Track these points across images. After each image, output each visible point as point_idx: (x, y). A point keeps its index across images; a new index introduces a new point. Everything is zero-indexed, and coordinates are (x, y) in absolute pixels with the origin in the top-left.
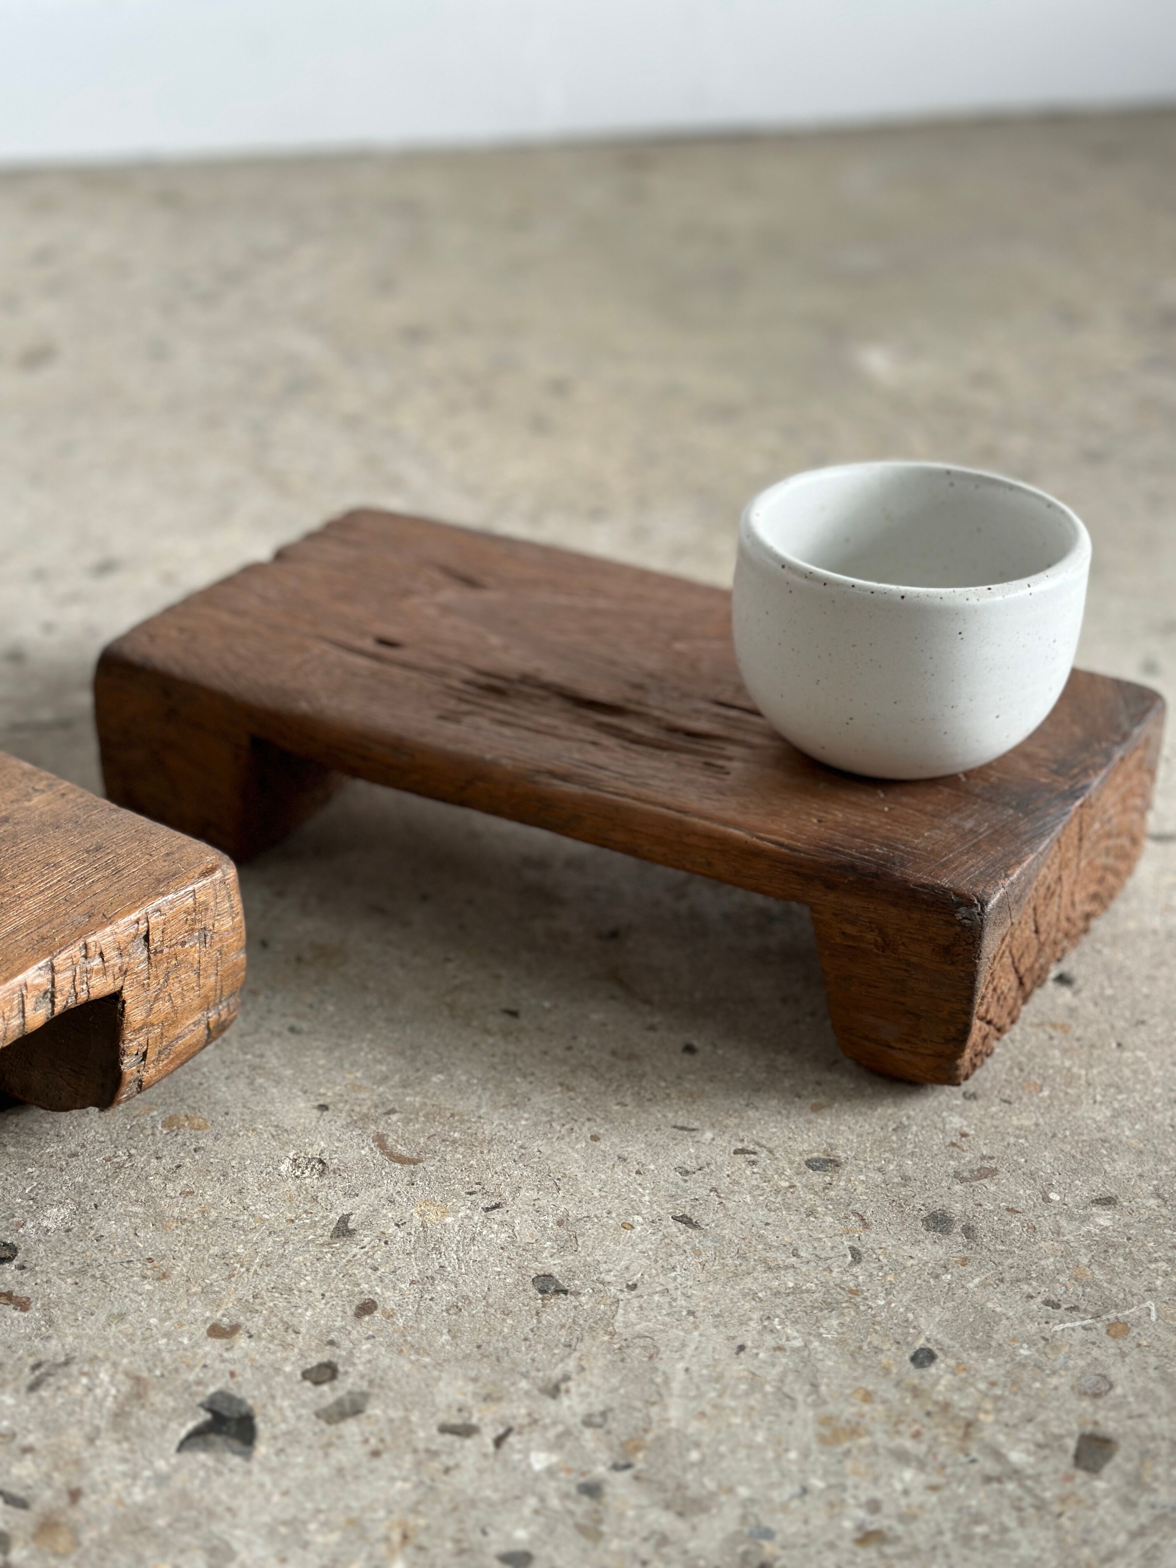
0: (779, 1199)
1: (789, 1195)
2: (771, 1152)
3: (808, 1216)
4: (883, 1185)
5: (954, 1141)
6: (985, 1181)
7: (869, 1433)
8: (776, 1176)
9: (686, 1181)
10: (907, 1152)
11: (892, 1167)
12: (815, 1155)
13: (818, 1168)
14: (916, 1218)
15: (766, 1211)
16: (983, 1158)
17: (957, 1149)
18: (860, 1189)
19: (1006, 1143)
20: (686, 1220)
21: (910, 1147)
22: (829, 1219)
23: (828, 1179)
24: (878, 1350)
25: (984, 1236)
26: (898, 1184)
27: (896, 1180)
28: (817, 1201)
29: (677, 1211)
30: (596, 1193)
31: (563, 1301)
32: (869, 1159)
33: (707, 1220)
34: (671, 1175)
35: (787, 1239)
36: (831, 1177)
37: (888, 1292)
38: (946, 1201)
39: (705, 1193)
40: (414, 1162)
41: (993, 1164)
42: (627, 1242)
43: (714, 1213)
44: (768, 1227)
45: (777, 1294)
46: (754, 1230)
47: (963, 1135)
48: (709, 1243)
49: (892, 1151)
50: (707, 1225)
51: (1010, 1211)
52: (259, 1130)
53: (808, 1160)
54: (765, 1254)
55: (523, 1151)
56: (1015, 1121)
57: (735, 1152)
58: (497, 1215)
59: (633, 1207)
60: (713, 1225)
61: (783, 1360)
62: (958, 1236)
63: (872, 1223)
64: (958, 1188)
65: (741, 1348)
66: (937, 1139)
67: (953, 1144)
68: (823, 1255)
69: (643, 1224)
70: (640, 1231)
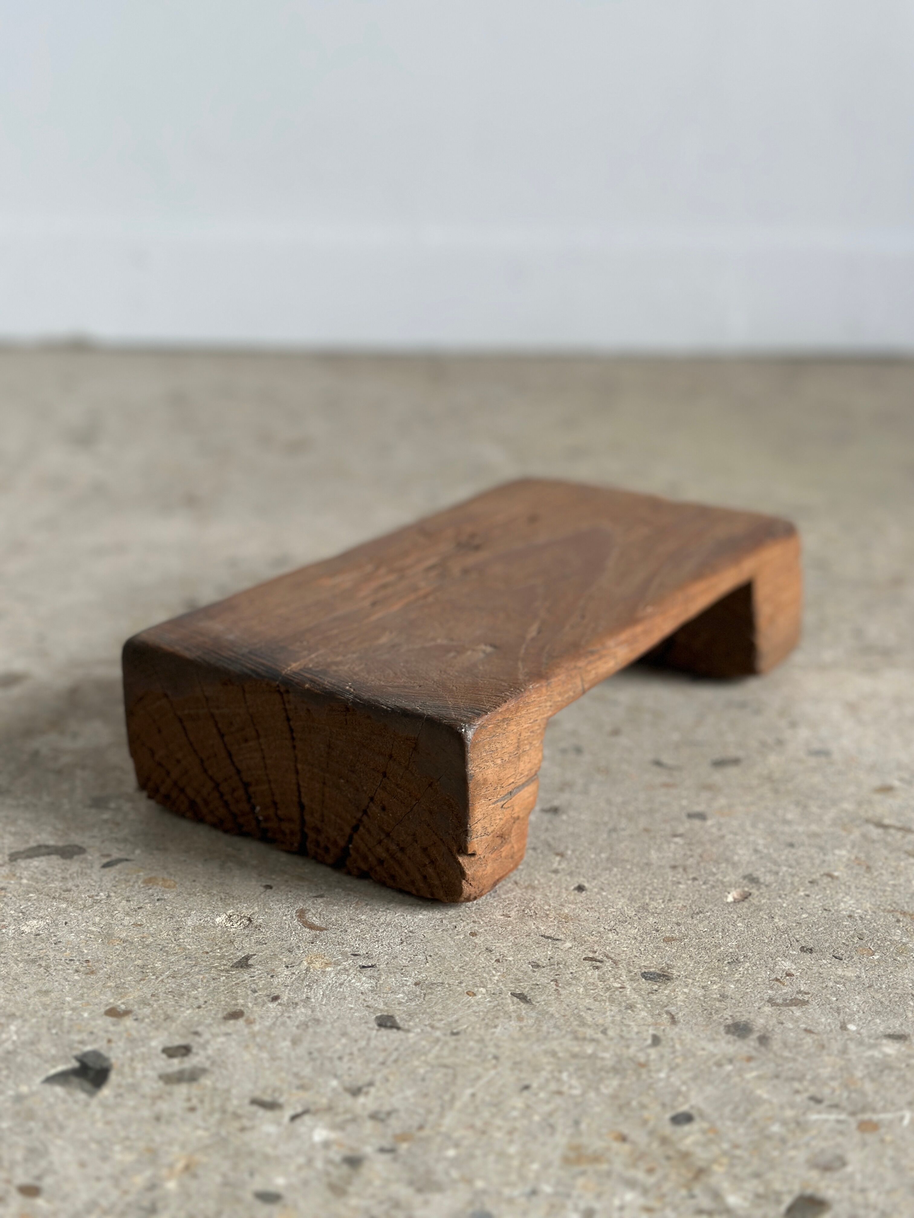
0: (608, 994)
1: (617, 993)
2: (615, 962)
3: (627, 1008)
4: (702, 998)
5: (779, 978)
6: (794, 1008)
7: (609, 1161)
8: (612, 979)
9: (534, 972)
10: (733, 979)
11: (715, 987)
12: (652, 970)
13: (650, 979)
14: (720, 1024)
15: (592, 1000)
16: (800, 992)
17: (779, 984)
18: (681, 997)
19: (824, 985)
20: (522, 998)
21: (737, 976)
22: (644, 1014)
23: (655, 987)
24: (643, 1107)
25: (776, 1045)
26: (715, 999)
27: (715, 996)
28: (640, 1000)
29: (517, 990)
30: (456, 969)
31: (393, 1034)
32: (697, 979)
33: (540, 999)
34: (524, 966)
35: (601, 1021)
36: (660, 986)
37: (672, 1069)
38: (752, 1016)
39: (546, 981)
40: (321, 929)
41: (806, 997)
42: (466, 1004)
43: (548, 996)
44: (589, 1011)
45: (575, 1056)
46: (576, 1011)
47: (789, 975)
48: (534, 1014)
49: (721, 977)
50: (538, 1002)
51: (807, 1031)
52: (212, 894)
53: (645, 972)
54: (577, 1028)
55: (411, 934)
56: (840, 972)
57: (585, 959)
58: (369, 972)
59: (482, 982)
60: (543, 1003)
61: (558, 1101)
62: (752, 1041)
63: (679, 1022)
64: (767, 1009)
65: (527, 1087)
66: (764, 974)
67: (777, 980)
68: (628, 1036)
69: (484, 994)
70: (480, 999)
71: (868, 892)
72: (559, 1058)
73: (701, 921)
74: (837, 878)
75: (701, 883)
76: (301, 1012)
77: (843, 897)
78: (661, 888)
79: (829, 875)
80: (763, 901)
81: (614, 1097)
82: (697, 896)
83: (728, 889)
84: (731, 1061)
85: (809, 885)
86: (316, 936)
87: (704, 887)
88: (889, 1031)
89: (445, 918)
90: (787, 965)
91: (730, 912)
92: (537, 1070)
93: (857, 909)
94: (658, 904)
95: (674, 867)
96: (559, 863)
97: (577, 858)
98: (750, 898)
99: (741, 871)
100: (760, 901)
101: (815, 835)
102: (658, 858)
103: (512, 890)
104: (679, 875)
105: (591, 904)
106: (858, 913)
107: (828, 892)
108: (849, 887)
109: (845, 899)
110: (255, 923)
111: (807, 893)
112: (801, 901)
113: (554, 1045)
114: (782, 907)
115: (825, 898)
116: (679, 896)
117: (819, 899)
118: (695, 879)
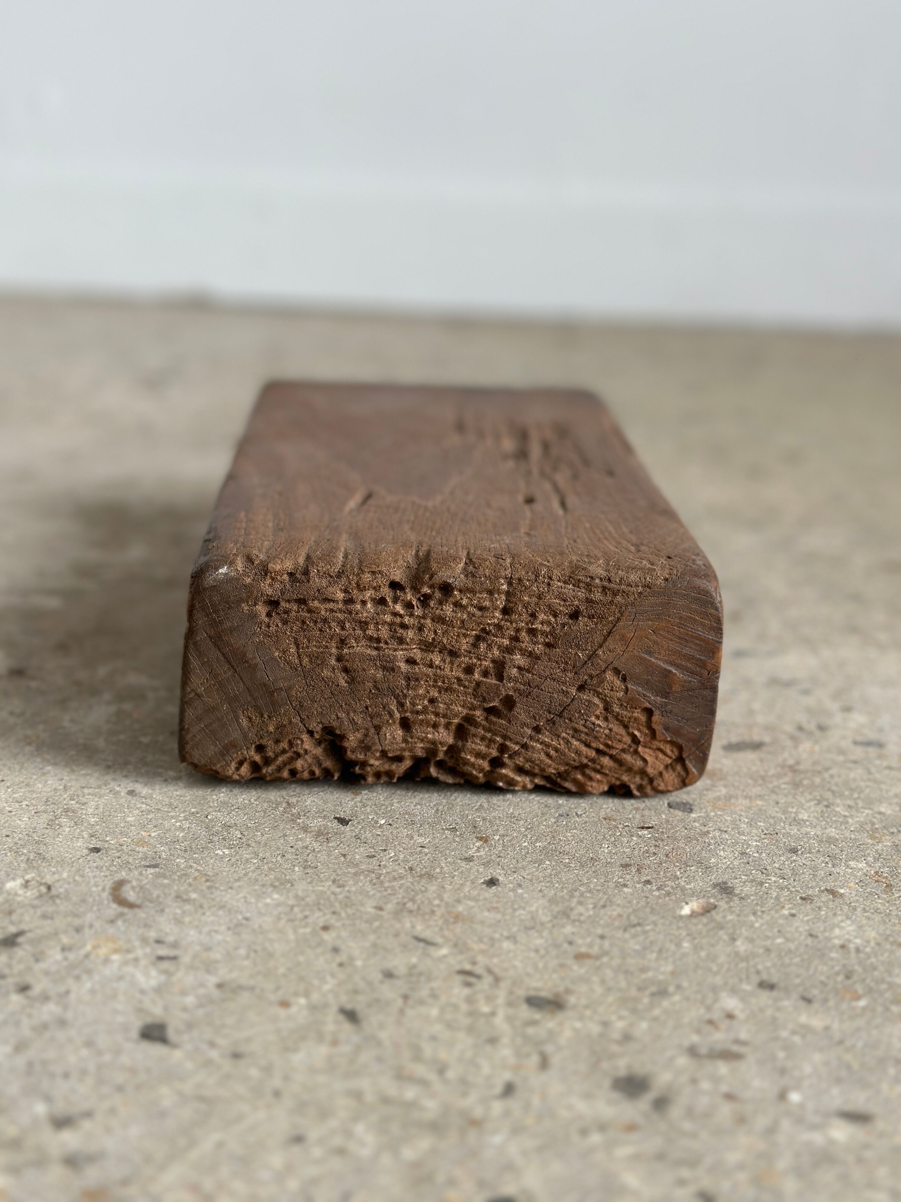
0: (468, 1021)
1: (482, 1019)
2: (497, 980)
3: (486, 1042)
4: (596, 1037)
5: (714, 1020)
6: (720, 1064)
8: (483, 1001)
9: (383, 983)
10: (649, 1015)
11: (620, 1024)
12: (544, 994)
13: (536, 1006)
14: (608, 1075)
15: (443, 1027)
16: (737, 1041)
17: (711, 1027)
18: (567, 1033)
19: (775, 1037)
20: (351, 1016)
21: (656, 1012)
22: (506, 1051)
23: (538, 1017)
24: (450, 1183)
25: (675, 1112)
26: (614, 1040)
27: (615, 1036)
28: (509, 1033)
29: (349, 1004)
30: (281, 970)
31: (156, 1050)
32: (600, 1012)
33: (374, 1020)
34: (373, 974)
35: (443, 1057)
36: (544, 1017)
37: (514, 1132)
38: (658, 1068)
39: (392, 997)
40: (131, 906)
41: (742, 1050)
42: (271, 1018)
43: (386, 1016)
44: (432, 1041)
45: (386, 1100)
46: (415, 1040)
47: (730, 1016)
48: (356, 1039)
49: (634, 1011)
50: (370, 1024)
51: (729, 1097)
52: (20, 853)
53: (532, 997)
54: (407, 1063)
55: (244, 922)
56: (803, 1019)
57: (458, 971)
58: (165, 965)
59: (306, 990)
60: (376, 1025)
61: (334, 1163)
62: (644, 1103)
63: (553, 1067)
64: (683, 1061)
65: (299, 1139)
66: (696, 1013)
67: (710, 1022)
69: (301, 1007)
70: (292, 1012)
71: (877, 918)
72: (362, 1102)
73: (634, 936)
74: (842, 895)
75: (654, 888)
76: (51, 1009)
77: (842, 921)
78: (598, 891)
79: (832, 892)
80: (729, 917)
81: (416, 1165)
82: (643, 903)
83: (687, 899)
84: (602, 1127)
85: (800, 901)
86: (122, 915)
87: (656, 893)
88: (849, 1107)
89: (298, 905)
90: (731, 1003)
91: (679, 928)
92: (324, 1114)
93: (856, 937)
94: (586, 911)
95: (626, 866)
96: (478, 850)
97: (504, 846)
98: (713, 913)
99: (713, 878)
100: (724, 917)
101: (831, 841)
102: (610, 852)
103: (401, 878)
104: (631, 876)
105: (498, 902)
106: (855, 943)
107: (823, 913)
108: (855, 909)
109: (843, 924)
110: (54, 892)
111: (794, 911)
112: (781, 921)
113: (365, 1084)
114: (752, 926)
115: (816, 920)
116: (619, 902)
117: (808, 921)
118: (648, 882)
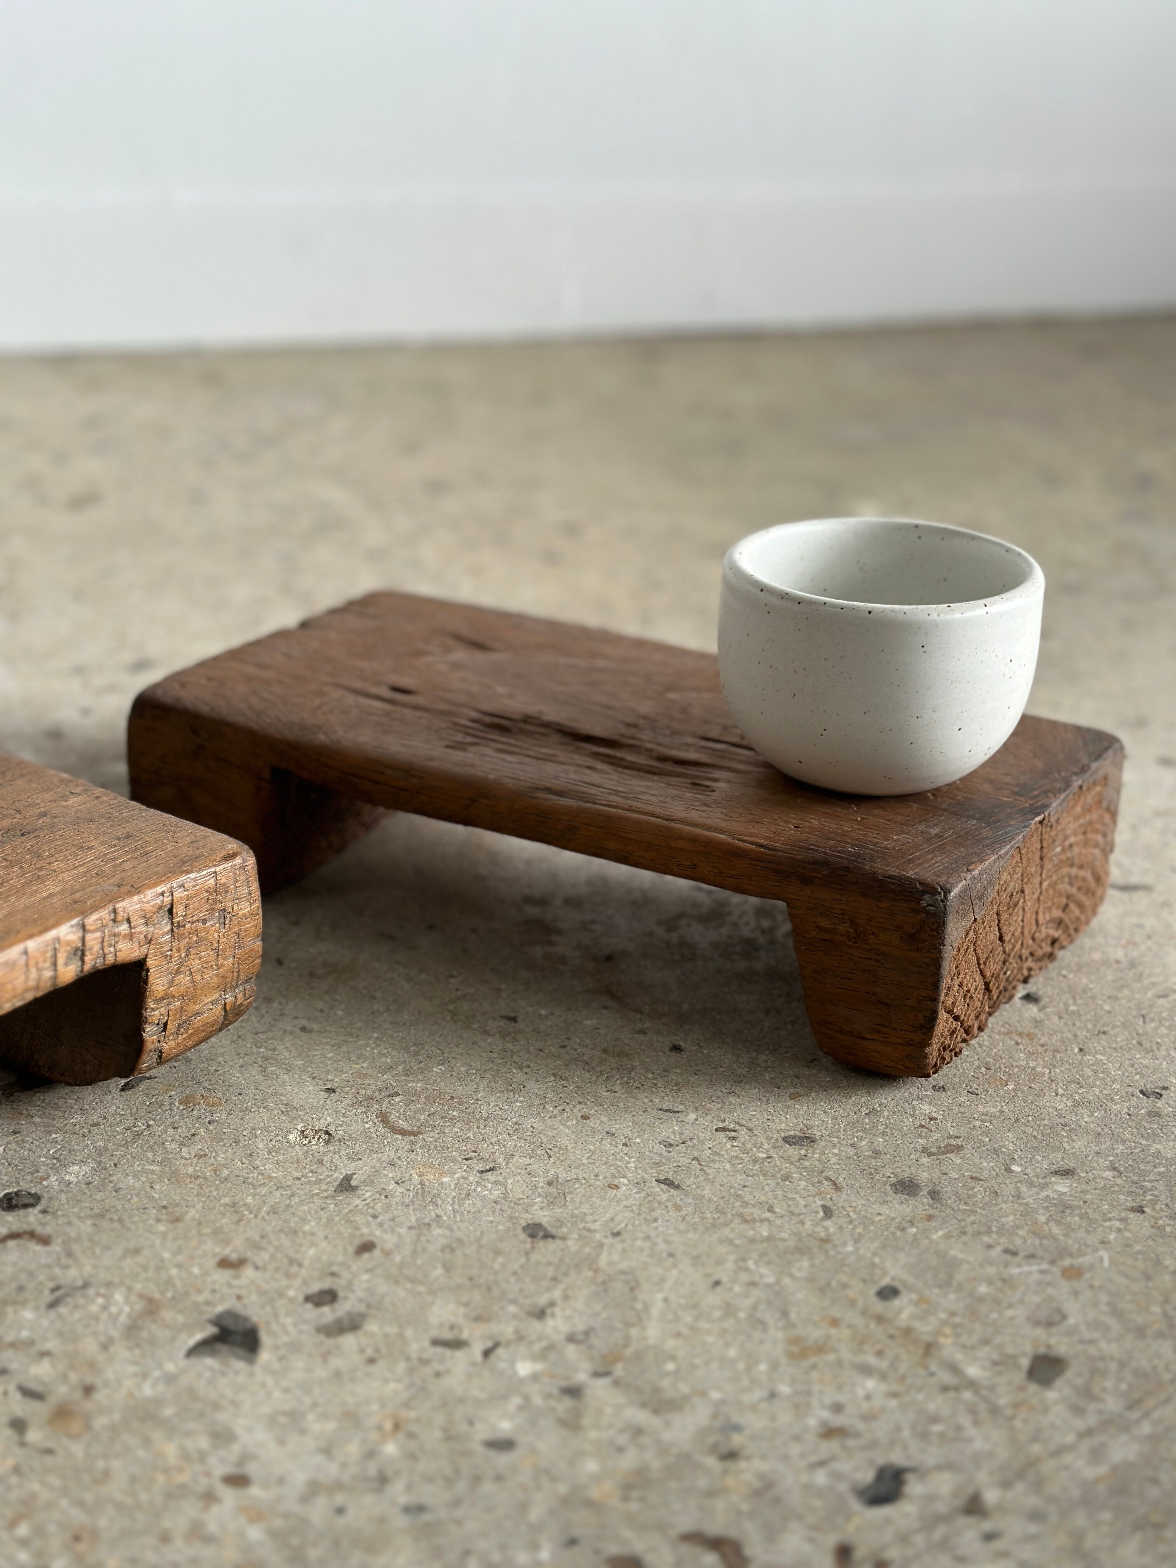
0: (757, 1167)
1: (766, 1164)
2: (750, 1130)
3: (783, 1180)
4: (855, 1157)
5: (923, 1124)
6: (951, 1155)
7: (835, 1351)
8: (754, 1149)
9: (670, 1152)
10: (878, 1132)
11: (863, 1143)
12: (792, 1133)
13: (794, 1144)
14: (884, 1183)
15: (744, 1176)
16: (950, 1136)
17: (926, 1130)
18: (833, 1160)
19: (973, 1125)
20: (669, 1183)
21: (880, 1128)
22: (803, 1184)
23: (803, 1152)
24: (844, 1286)
25: (948, 1199)
26: (869, 1156)
27: (867, 1153)
28: (793, 1170)
29: (661, 1175)
30: (585, 1161)
31: (551, 1245)
32: (842, 1137)
33: (689, 1182)
34: (656, 1147)
35: (763, 1199)
36: (807, 1151)
37: (856, 1241)
38: (913, 1170)
39: (687, 1161)
40: (412, 1133)
41: (959, 1142)
42: (613, 1199)
43: (695, 1178)
44: (746, 1189)
45: (752, 1241)
46: (732, 1191)
47: (931, 1119)
48: (690, 1201)
49: (864, 1130)
50: (689, 1186)
53: (786, 1137)
54: (741, 1209)
55: (517, 1127)
56: (981, 1109)
57: (717, 1130)
58: (491, 1176)
59: (619, 1172)
60: (694, 1186)
61: (756, 1293)
62: (924, 1198)
63: (843, 1187)
64: (926, 1161)
65: (717, 1283)
66: (907, 1121)
67: (922, 1126)
68: (797, 1211)
69: (627, 1185)
70: (625, 1191)
72: (737, 1246)
73: (819, 1071)
81: (811, 1280)
84: (911, 1223)
86: (413, 1143)
88: (1055, 1167)
89: (547, 1103)
90: (924, 1108)
92: (719, 1262)
105: (696, 1065)
110: (336, 1136)
113: (726, 1232)
